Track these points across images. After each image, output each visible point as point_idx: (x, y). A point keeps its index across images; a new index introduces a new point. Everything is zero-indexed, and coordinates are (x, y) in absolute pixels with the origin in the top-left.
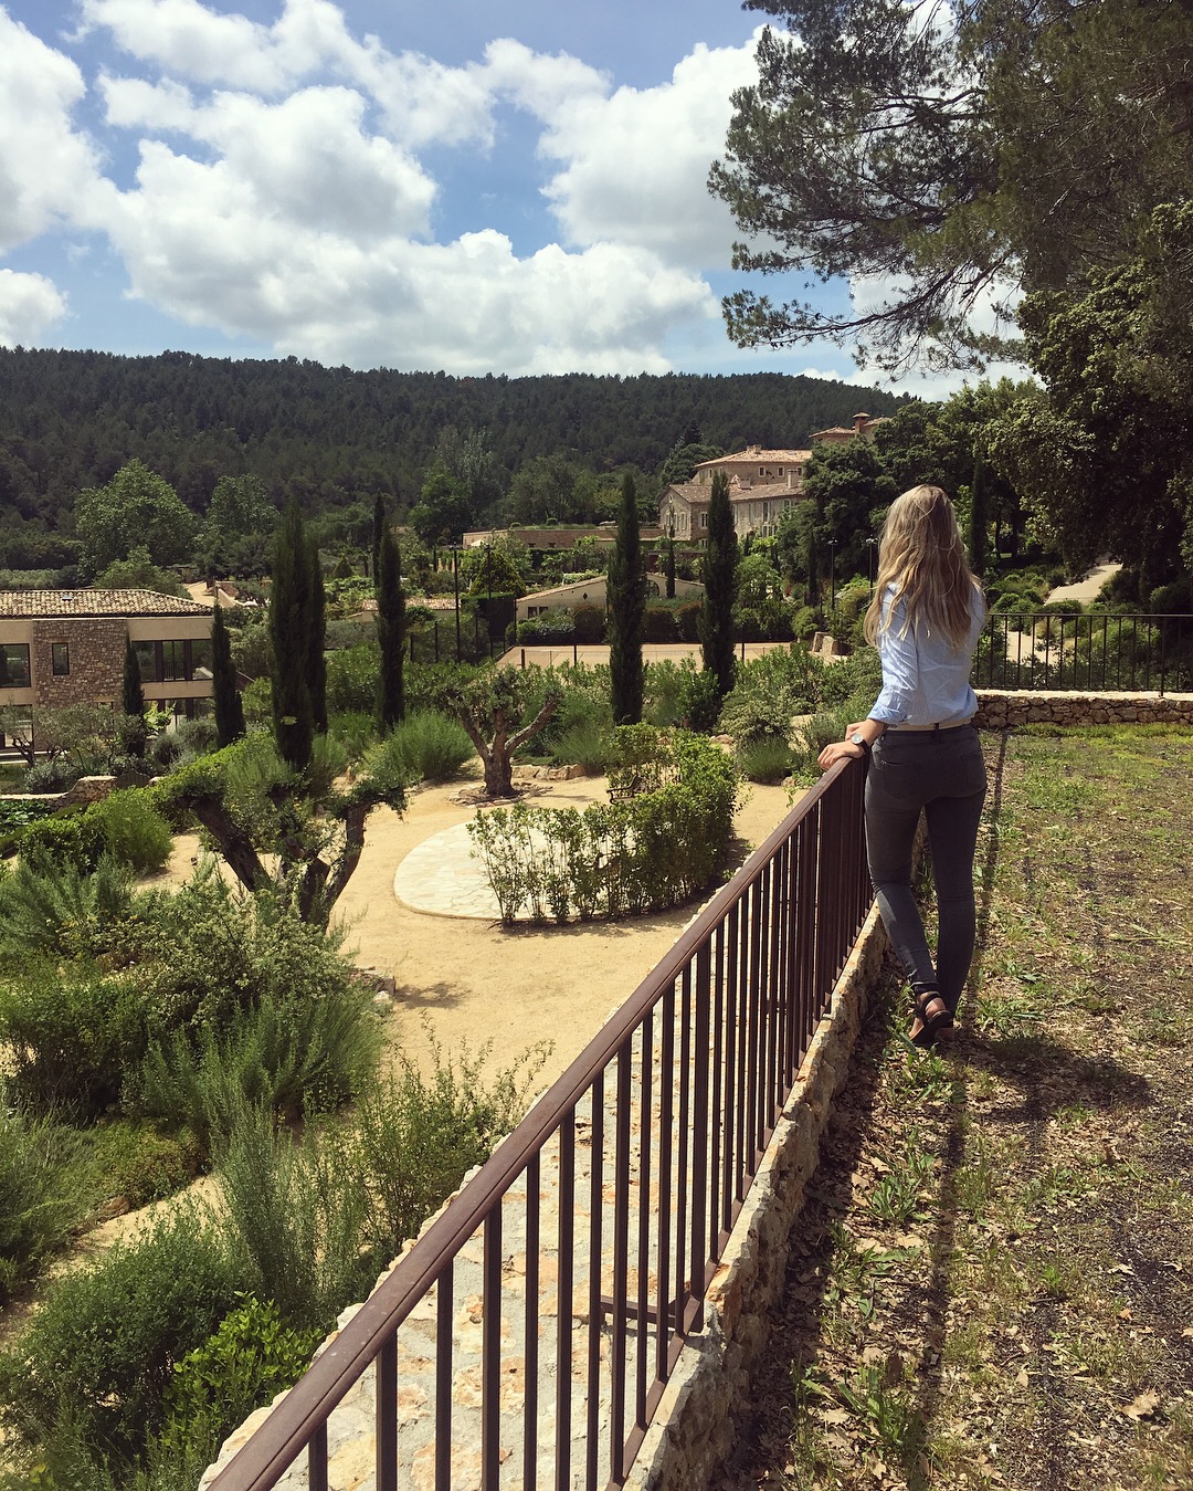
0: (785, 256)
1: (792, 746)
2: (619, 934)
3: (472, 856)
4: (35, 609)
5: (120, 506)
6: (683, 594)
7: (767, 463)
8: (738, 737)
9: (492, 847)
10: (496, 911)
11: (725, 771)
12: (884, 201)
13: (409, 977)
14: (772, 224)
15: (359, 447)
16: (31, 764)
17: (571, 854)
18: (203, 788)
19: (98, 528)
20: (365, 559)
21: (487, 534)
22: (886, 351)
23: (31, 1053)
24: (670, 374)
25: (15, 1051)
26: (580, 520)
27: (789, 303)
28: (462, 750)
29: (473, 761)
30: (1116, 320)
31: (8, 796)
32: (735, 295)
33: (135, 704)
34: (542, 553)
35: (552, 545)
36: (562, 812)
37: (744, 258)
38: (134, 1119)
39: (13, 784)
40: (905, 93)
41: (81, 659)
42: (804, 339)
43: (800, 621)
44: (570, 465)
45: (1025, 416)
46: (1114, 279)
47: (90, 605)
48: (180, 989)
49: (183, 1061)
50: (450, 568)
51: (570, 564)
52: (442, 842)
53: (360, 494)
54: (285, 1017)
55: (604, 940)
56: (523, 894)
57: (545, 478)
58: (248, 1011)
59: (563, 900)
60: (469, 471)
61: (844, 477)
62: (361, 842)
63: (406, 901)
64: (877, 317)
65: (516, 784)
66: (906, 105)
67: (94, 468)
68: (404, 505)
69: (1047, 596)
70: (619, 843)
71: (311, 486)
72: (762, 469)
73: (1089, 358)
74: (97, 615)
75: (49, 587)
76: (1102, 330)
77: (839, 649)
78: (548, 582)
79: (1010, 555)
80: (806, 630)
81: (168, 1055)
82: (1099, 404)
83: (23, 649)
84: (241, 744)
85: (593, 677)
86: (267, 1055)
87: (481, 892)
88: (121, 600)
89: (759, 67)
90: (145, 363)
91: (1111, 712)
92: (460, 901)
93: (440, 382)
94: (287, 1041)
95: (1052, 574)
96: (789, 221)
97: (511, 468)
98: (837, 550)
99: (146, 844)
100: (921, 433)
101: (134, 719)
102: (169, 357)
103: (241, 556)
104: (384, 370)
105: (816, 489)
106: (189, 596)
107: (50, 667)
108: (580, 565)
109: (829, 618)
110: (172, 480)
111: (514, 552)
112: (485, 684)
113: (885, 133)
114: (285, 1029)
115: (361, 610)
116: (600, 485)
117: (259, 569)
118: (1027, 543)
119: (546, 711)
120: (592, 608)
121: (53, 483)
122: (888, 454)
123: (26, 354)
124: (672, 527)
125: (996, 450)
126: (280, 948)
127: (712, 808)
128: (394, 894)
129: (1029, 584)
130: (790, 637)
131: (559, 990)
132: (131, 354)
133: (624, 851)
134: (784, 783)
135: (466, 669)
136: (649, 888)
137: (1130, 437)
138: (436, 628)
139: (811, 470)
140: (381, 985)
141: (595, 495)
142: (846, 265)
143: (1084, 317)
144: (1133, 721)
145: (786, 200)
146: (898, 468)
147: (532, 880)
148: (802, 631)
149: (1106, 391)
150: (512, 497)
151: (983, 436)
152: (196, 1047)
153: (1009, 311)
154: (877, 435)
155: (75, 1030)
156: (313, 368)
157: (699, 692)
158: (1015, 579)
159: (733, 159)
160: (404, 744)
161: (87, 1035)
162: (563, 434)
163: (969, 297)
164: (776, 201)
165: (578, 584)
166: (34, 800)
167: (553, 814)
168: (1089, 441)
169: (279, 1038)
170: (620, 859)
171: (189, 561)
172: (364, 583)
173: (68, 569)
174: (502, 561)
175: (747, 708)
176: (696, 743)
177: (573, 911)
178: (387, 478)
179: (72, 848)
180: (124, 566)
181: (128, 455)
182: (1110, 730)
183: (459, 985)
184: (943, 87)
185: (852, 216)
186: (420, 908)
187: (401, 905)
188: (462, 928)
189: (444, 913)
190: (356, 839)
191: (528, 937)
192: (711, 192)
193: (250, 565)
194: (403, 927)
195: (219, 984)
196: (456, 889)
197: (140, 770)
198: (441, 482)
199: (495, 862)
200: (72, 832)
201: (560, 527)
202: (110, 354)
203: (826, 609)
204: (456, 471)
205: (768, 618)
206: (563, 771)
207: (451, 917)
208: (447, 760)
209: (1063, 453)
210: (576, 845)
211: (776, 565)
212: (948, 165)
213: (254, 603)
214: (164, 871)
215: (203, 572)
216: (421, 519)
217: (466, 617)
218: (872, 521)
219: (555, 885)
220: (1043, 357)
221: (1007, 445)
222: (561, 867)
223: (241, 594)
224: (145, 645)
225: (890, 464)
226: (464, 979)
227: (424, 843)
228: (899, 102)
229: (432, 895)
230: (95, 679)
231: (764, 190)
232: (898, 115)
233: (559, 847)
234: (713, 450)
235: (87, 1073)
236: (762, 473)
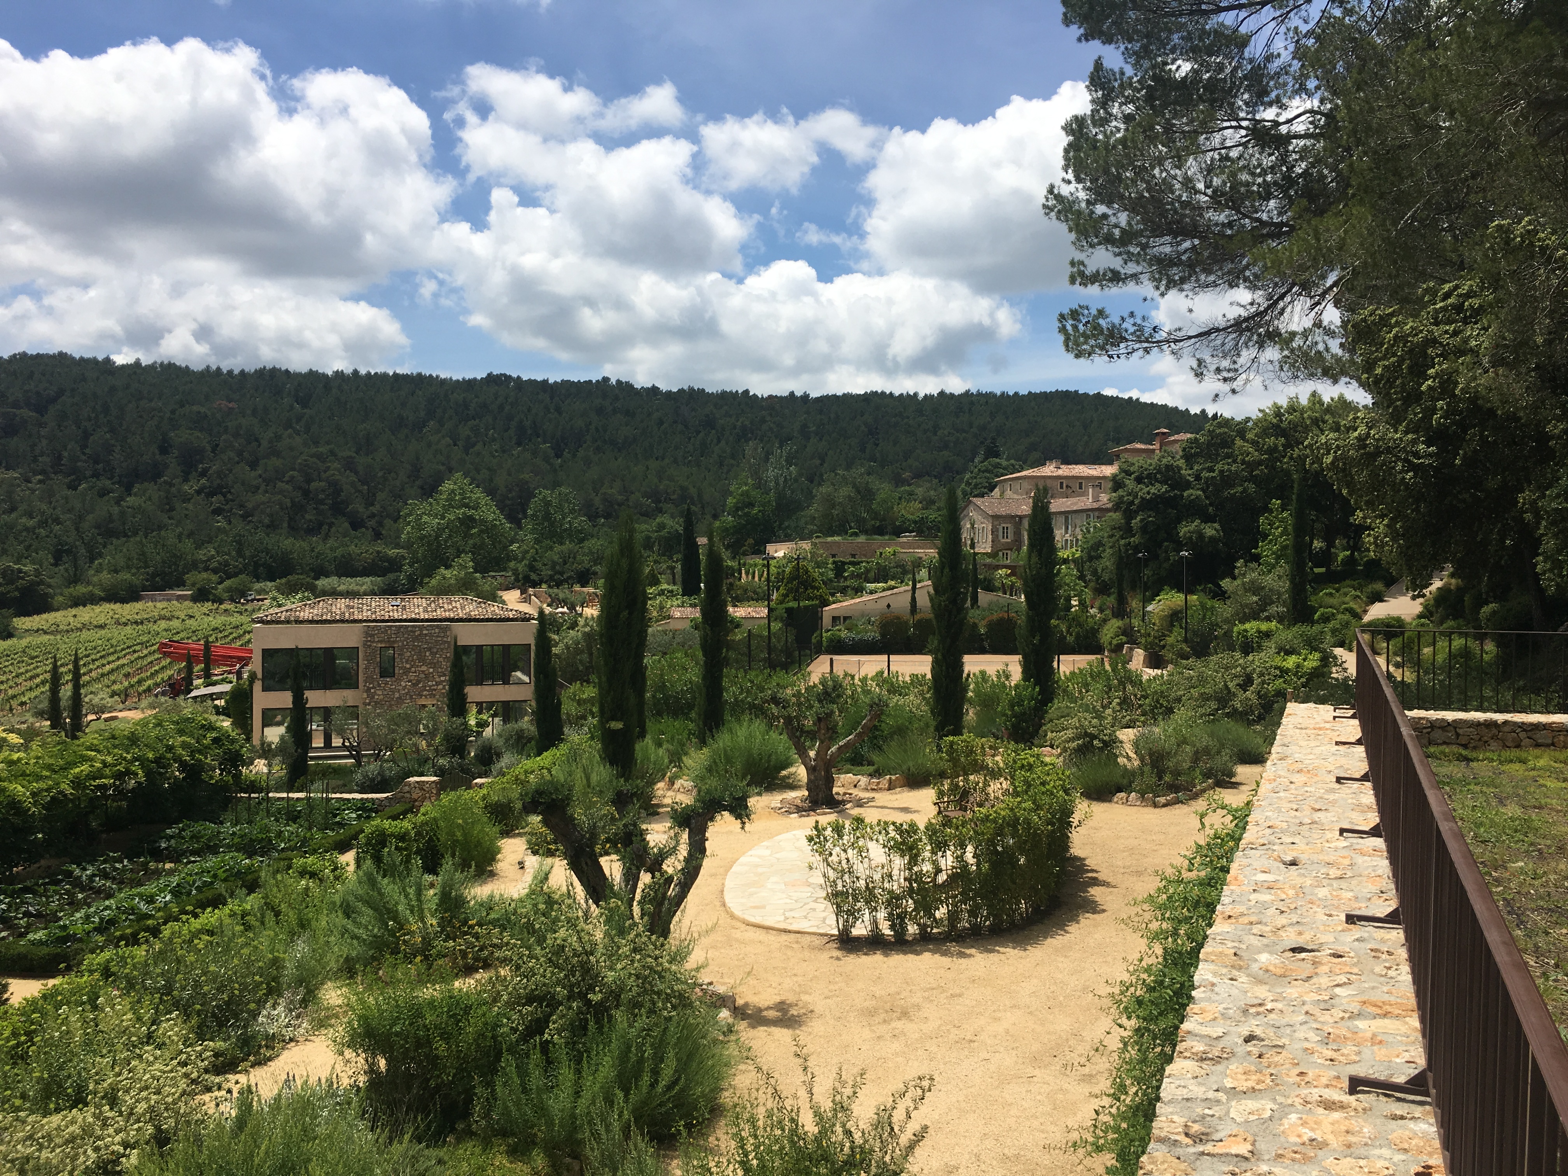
0: (1123, 271)
1: (1121, 760)
2: (962, 955)
3: (811, 868)
4: (366, 615)
5: (443, 518)
6: (986, 605)
7: (1066, 477)
8: (1065, 750)
9: (830, 859)
10: (831, 925)
11: (1063, 786)
12: (1222, 218)
13: (746, 996)
14: (1108, 240)
15: (667, 461)
16: (359, 764)
17: (910, 869)
18: (551, 794)
19: (422, 538)
20: (672, 568)
21: (791, 545)
22: (1225, 363)
23: (382, 1063)
24: (967, 392)
25: (367, 1061)
26: (880, 531)
27: (1126, 315)
28: (783, 758)
29: (792, 770)
30: (1455, 333)
31: (338, 795)
32: (1071, 310)
33: (458, 707)
34: (844, 563)
35: (853, 556)
36: (902, 825)
37: (1082, 274)
38: (484, 1138)
39: (340, 782)
40: (1242, 115)
41: (407, 662)
42: (1141, 352)
43: (1110, 631)
44: (870, 479)
45: (1362, 430)
46: (1447, 296)
47: (417, 611)
48: (529, 1002)
49: (536, 1079)
50: (753, 577)
51: (871, 575)
52: (768, 852)
53: (665, 506)
54: (639, 1036)
55: (945, 961)
56: (859, 910)
57: (845, 492)
58: (602, 1027)
59: (902, 917)
60: (772, 484)
61: (1152, 491)
62: (703, 851)
63: (738, 913)
64: (1217, 330)
65: (838, 794)
66: (1241, 127)
67: (418, 483)
68: (708, 517)
69: (1366, 611)
70: (960, 859)
71: (620, 498)
72: (1062, 483)
73: (1429, 372)
74: (422, 621)
75: (373, 593)
76: (1441, 344)
77: (1150, 662)
78: (850, 592)
79: (1323, 570)
80: (1115, 642)
81: (523, 1072)
82: (1440, 418)
83: (352, 652)
84: (563, 748)
85: (906, 686)
86: (620, 1075)
87: (813, 905)
88: (446, 606)
89: (1090, 98)
90: (470, 385)
91: (1523, 735)
92: (792, 914)
93: (746, 399)
94: (641, 1061)
95: (1369, 590)
96: (1128, 236)
97: (812, 482)
98: (1146, 562)
99: (476, 846)
100: (1229, 447)
101: (458, 721)
102: (491, 379)
103: (554, 564)
104: (691, 389)
105: (1122, 502)
106: (504, 602)
107: (377, 670)
108: (882, 575)
109: (1139, 631)
110: (491, 492)
111: (817, 563)
112: (799, 692)
113: (1219, 154)
114: (640, 1047)
115: (669, 617)
116: (900, 498)
117: (570, 578)
118: (1339, 559)
119: (870, 720)
120: (898, 618)
121: (380, 496)
122: (1196, 468)
123: (361, 377)
124: (972, 540)
125: (1332, 463)
126: (632, 961)
127: (1053, 824)
128: (724, 905)
129: (1347, 599)
130: (1095, 649)
131: (905, 1014)
132: (457, 376)
133: (965, 866)
134: (1115, 799)
135: (780, 677)
136: (989, 907)
137: (1475, 450)
138: (749, 636)
139: (1117, 483)
140: (723, 1001)
141: (895, 507)
142: (1183, 280)
143: (1421, 331)
144: (1548, 746)
145: (1123, 218)
146: (1206, 483)
147: (870, 896)
148: (1110, 643)
149: (1448, 404)
150: (814, 509)
151: (1318, 448)
152: (549, 1062)
153: (1332, 327)
154: (1184, 450)
155: (429, 1042)
156: (625, 388)
157: (1020, 703)
158: (1331, 594)
159: (1069, 182)
160: (725, 751)
161: (440, 1047)
162: (863, 450)
163: (1316, 310)
164: (1113, 220)
165: (882, 594)
166: (362, 799)
167: (892, 827)
168: (1430, 455)
169: (633, 1058)
170: (960, 875)
171: (505, 569)
172: (672, 591)
173: (392, 576)
174: (807, 571)
175: (1074, 721)
176: (1027, 755)
177: (912, 929)
178: (693, 491)
179: (406, 849)
180: (448, 573)
181: (451, 470)
182: (1524, 755)
183: (801, 1004)
184: (1280, 108)
185: (1191, 232)
186: (752, 920)
187: (733, 916)
188: (797, 942)
189: (777, 926)
190: (698, 849)
191: (866, 954)
192: (1047, 214)
193: (562, 574)
194: (737, 940)
195: (570, 997)
196: (788, 901)
197: (463, 770)
198: (746, 494)
199: (832, 874)
200: (407, 833)
201: (862, 539)
202: (437, 377)
203: (1136, 622)
204: (760, 485)
205: (1075, 630)
206: (884, 781)
207: (786, 931)
208: (766, 769)
209: (1403, 466)
210: (914, 860)
211: (1082, 577)
212: (1289, 180)
213: (565, 610)
214: (492, 874)
215: (517, 580)
216: (726, 530)
217: (776, 626)
218: (1181, 534)
219: (893, 900)
220: (1379, 371)
221: (1344, 458)
222: (898, 884)
223: (553, 601)
224: (466, 649)
225: (1198, 478)
226: (805, 998)
227: (750, 853)
228: (1234, 123)
229: (764, 907)
230: (419, 682)
231: (1100, 209)
232: (1233, 137)
233: (899, 862)
234: (1013, 465)
235: (438, 1088)
236: (1061, 487)
